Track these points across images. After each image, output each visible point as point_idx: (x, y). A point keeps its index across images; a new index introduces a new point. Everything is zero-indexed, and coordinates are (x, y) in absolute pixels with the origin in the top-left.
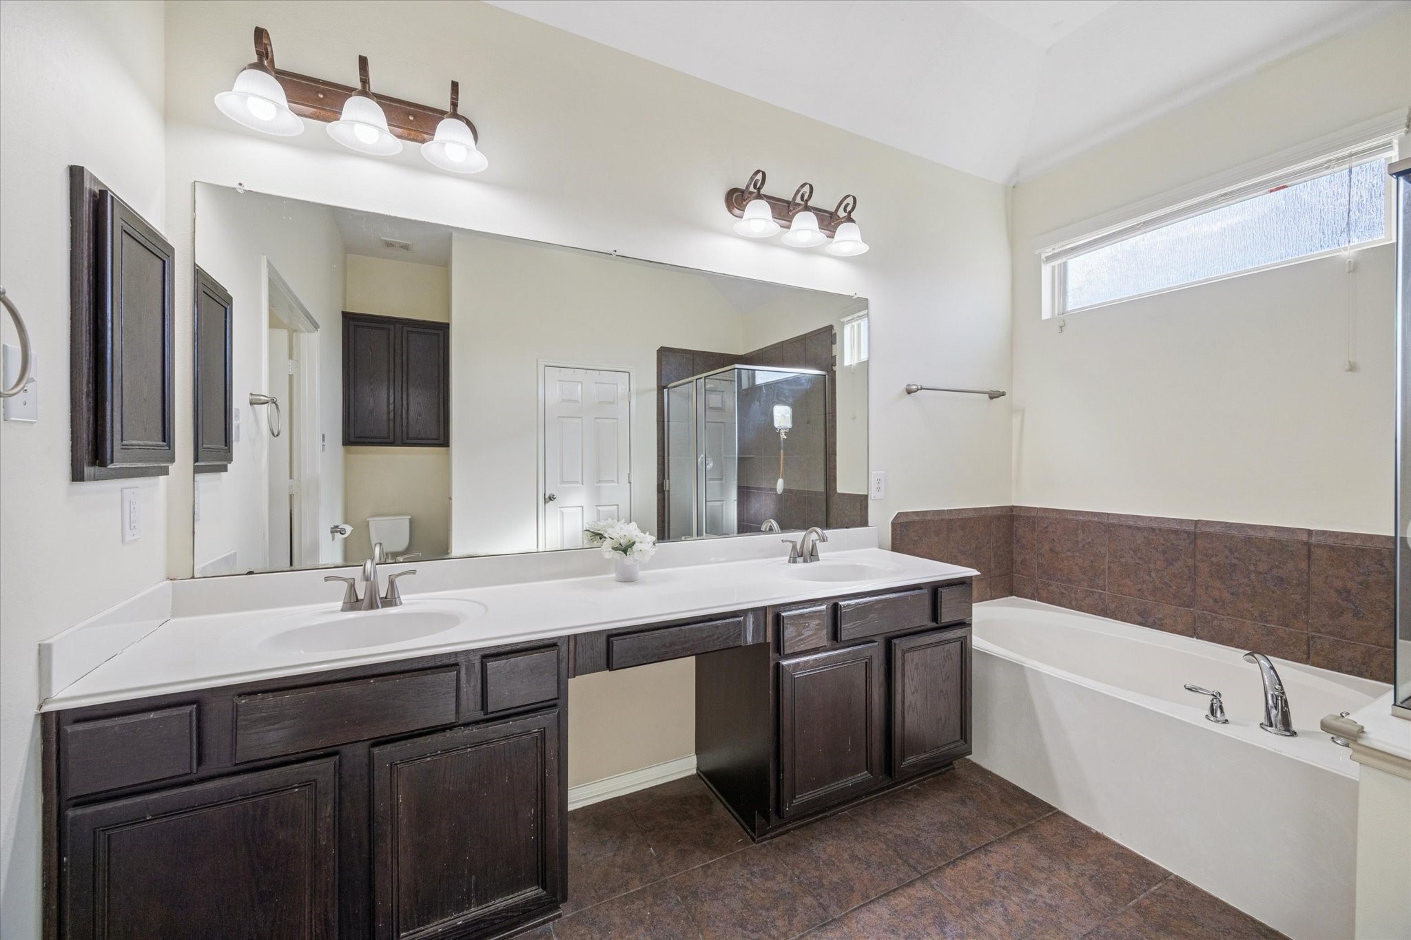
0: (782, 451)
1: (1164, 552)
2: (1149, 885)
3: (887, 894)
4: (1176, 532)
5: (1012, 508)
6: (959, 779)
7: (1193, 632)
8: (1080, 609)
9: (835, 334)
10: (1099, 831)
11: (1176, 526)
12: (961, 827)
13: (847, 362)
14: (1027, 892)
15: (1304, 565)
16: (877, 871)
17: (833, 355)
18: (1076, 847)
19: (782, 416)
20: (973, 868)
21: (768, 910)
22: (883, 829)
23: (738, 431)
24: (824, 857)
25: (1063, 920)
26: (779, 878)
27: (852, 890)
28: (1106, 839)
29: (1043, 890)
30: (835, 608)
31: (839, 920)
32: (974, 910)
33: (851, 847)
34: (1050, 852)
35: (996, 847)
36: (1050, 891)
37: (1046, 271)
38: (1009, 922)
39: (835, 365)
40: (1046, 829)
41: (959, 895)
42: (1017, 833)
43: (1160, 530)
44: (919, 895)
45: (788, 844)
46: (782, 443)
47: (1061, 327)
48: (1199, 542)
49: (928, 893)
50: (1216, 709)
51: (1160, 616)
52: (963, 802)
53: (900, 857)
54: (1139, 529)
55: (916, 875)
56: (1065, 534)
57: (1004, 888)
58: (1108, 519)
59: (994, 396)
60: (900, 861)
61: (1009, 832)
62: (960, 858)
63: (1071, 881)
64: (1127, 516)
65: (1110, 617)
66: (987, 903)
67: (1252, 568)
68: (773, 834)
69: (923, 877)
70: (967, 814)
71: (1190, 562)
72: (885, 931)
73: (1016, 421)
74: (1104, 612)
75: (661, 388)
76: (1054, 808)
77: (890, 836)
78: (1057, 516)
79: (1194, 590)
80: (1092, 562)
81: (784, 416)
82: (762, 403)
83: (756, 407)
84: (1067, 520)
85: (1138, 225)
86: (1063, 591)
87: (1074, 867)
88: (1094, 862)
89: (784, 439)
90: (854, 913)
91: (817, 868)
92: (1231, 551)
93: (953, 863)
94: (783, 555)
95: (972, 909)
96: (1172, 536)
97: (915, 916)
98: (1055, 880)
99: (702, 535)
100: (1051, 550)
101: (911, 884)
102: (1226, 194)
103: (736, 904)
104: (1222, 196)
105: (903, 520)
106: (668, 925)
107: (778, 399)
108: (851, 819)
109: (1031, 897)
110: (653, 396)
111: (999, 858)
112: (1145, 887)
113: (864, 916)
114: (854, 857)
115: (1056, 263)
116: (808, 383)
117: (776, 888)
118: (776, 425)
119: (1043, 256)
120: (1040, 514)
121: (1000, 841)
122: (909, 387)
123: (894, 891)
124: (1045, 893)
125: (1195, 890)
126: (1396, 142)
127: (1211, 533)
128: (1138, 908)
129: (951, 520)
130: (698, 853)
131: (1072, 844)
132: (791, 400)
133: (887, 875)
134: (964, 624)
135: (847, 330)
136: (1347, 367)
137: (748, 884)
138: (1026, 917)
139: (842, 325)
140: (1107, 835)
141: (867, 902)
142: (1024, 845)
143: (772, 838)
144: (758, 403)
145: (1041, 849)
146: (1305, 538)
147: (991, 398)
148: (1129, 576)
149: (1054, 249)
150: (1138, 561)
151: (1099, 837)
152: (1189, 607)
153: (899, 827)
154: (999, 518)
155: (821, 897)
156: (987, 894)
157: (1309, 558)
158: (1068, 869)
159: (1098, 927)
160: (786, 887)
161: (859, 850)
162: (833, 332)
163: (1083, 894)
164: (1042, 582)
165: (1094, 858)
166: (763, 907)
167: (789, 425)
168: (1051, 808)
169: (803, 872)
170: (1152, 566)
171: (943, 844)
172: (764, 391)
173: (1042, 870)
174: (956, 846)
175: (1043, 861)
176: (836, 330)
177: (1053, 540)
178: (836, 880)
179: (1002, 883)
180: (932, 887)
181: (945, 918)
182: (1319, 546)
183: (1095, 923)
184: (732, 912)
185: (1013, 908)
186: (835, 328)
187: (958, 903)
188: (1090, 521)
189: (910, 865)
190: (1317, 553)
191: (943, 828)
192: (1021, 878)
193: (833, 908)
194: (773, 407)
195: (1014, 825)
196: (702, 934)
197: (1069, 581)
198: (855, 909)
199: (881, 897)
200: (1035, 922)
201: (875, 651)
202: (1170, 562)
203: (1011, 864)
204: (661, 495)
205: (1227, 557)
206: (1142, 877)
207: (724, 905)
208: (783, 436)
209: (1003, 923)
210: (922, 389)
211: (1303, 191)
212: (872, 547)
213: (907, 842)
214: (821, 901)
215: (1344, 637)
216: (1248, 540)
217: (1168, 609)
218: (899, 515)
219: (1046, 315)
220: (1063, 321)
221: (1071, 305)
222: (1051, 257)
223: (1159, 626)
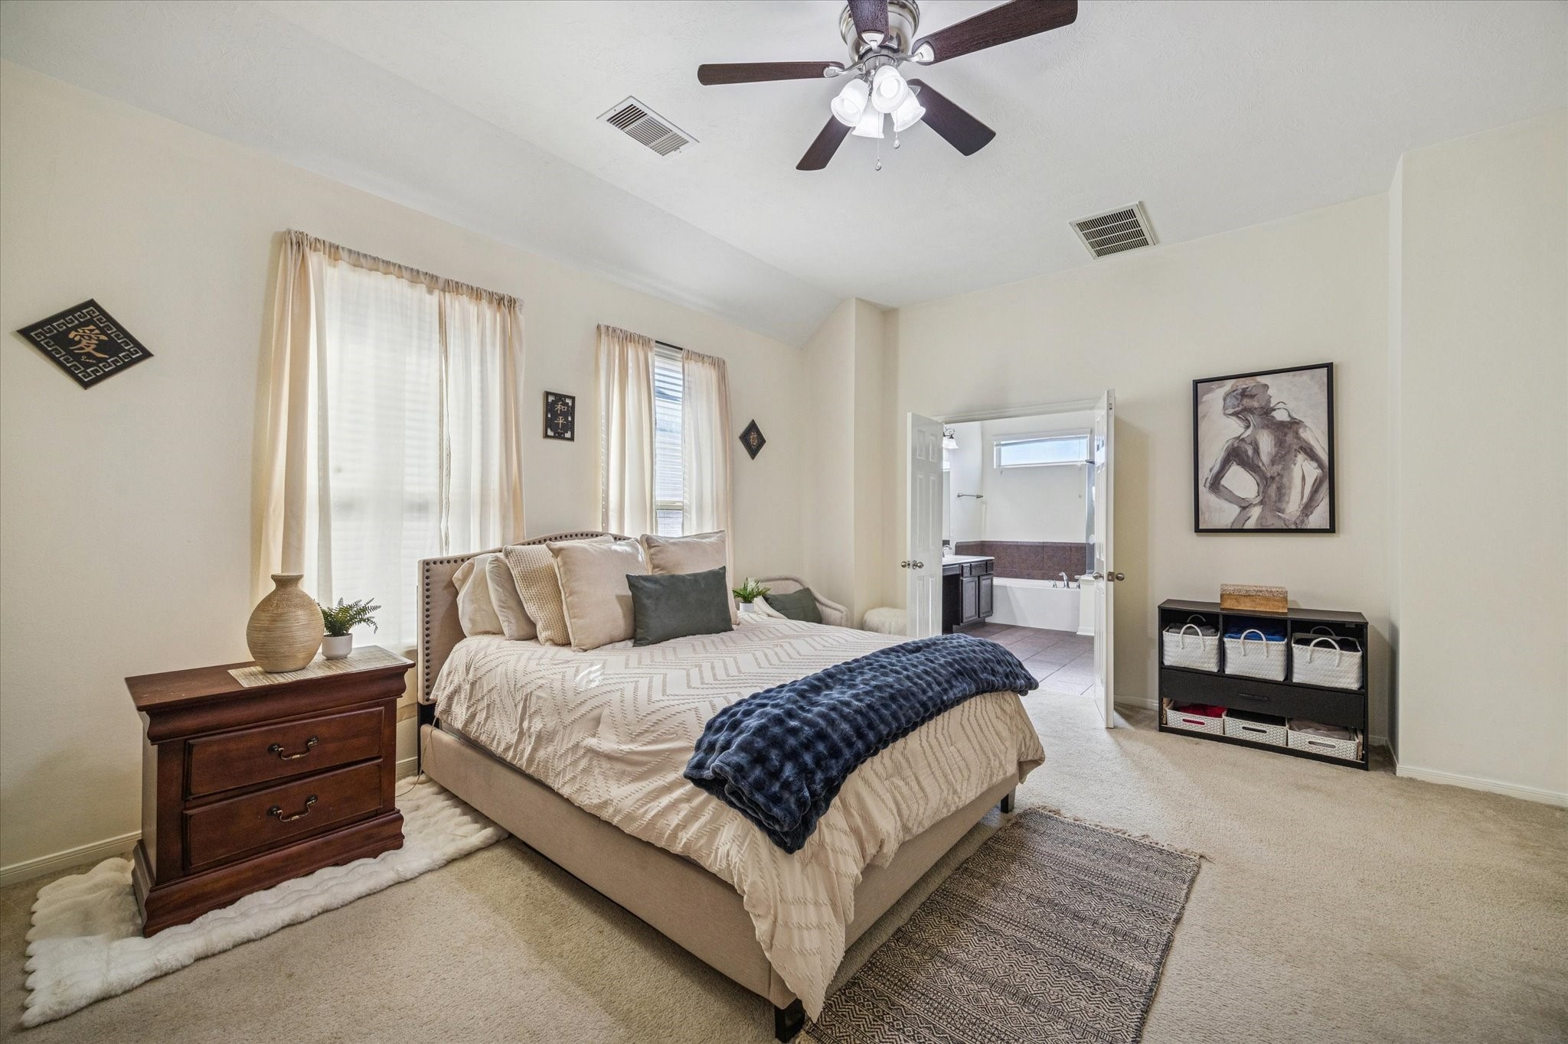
1: (1035, 553)
4: (1038, 546)
5: (982, 541)
7: (1043, 578)
11: (1038, 544)
15: (1069, 553)
28: (1030, 627)
37: (995, 449)
43: (1034, 546)
47: (1001, 472)
48: (1045, 549)
50: (1055, 586)
51: (1034, 575)
54: (1028, 546)
58: (1018, 543)
59: (979, 497)
64: (1024, 542)
65: (1019, 578)
67: (1058, 555)
71: (1043, 555)
73: (984, 506)
74: (1016, 576)
76: (1015, 625)
78: (1000, 544)
79: (1043, 565)
80: (1013, 559)
84: (1004, 545)
86: (1002, 571)
92: (1053, 551)
96: (1038, 548)
105: (958, 546)
115: (998, 447)
119: (995, 443)
120: (994, 543)
122: (958, 494)
127: (1047, 545)
134: (991, 574)
146: (1070, 545)
147: (977, 498)
148: (1025, 563)
149: (997, 442)
150: (1028, 557)
151: (1028, 627)
152: (1042, 570)
154: (980, 545)
157: (1071, 551)
170: (1032, 558)
177: (999, 553)
182: (1073, 547)
188: (1011, 545)
190: (1074, 549)
197: (1004, 567)
201: (976, 579)
202: (1036, 556)
205: (1052, 553)
210: (964, 495)
216: (1057, 547)
217: (1036, 572)
218: (957, 543)
219: (995, 467)
220: (1002, 470)
221: (1003, 463)
222: (997, 445)
223: (1033, 578)
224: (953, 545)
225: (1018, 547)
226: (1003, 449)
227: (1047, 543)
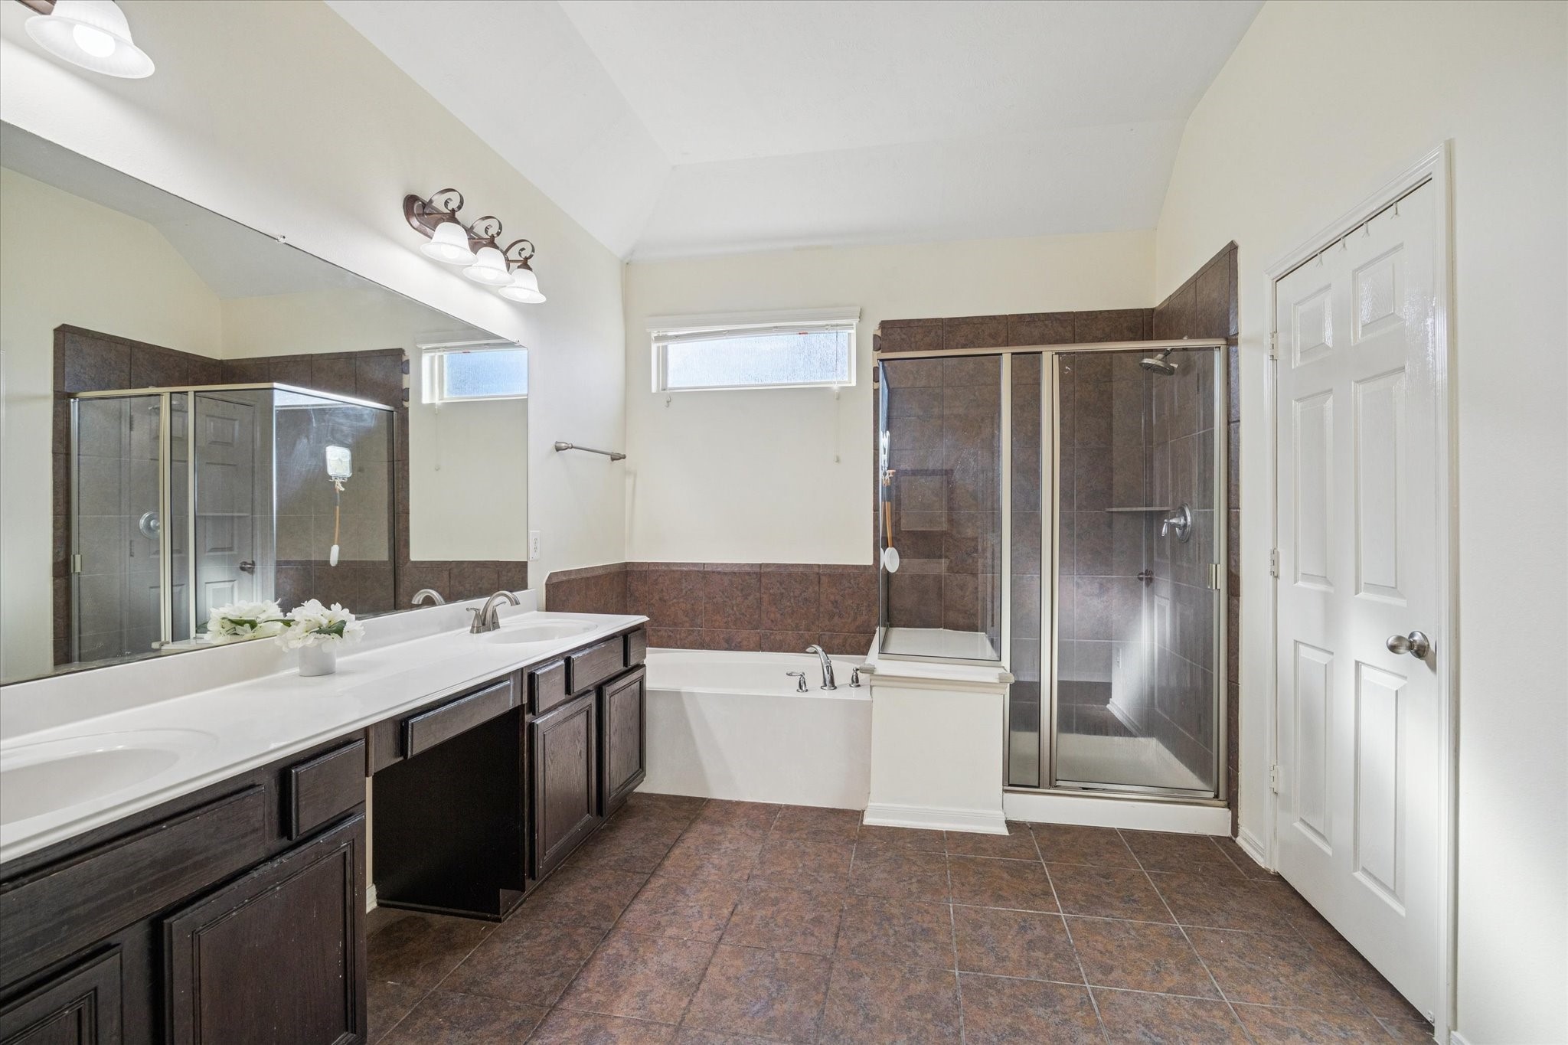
0: (338, 507)
1: (742, 590)
2: (775, 815)
3: (636, 896)
4: (749, 574)
5: (626, 564)
6: (635, 806)
7: (759, 648)
8: (684, 647)
9: (408, 361)
10: (737, 800)
11: (748, 569)
12: (656, 835)
13: (426, 399)
14: (719, 850)
15: (817, 589)
16: (619, 888)
17: (405, 386)
18: (730, 814)
19: (338, 461)
20: (680, 853)
21: (553, 954)
22: (603, 862)
23: (277, 478)
24: (571, 900)
25: (745, 853)
26: (545, 931)
27: (609, 907)
28: (743, 802)
29: (727, 844)
30: (568, 661)
31: (614, 928)
32: (696, 875)
33: (587, 885)
34: (719, 823)
35: (687, 835)
36: (730, 843)
37: (654, 347)
38: (719, 869)
39: (407, 400)
40: (707, 813)
41: (682, 872)
42: (692, 822)
43: (740, 573)
44: (657, 885)
45: (532, 908)
46: (338, 496)
47: (668, 402)
48: (764, 580)
49: (662, 881)
50: (801, 685)
51: (740, 640)
52: (647, 819)
53: (629, 871)
54: (725, 574)
55: (646, 877)
56: (672, 584)
57: (705, 854)
58: (704, 568)
59: (615, 458)
60: (630, 874)
61: (688, 823)
62: (669, 852)
63: (738, 832)
64: (717, 564)
65: (707, 649)
66: (701, 867)
67: (792, 594)
68: (514, 907)
69: (653, 874)
70: (655, 826)
71: (758, 594)
72: (650, 915)
73: (629, 481)
74: (702, 645)
75: (62, 398)
76: (705, 799)
77: (612, 863)
78: (666, 569)
79: (760, 616)
80: (693, 605)
81: (341, 461)
82: (312, 441)
83: (303, 445)
84: (673, 571)
85: (725, 331)
86: (670, 633)
87: (735, 825)
88: (743, 817)
89: (340, 491)
90: (622, 918)
91: (571, 910)
92: (781, 584)
93: (666, 856)
94: (462, 626)
95: (694, 875)
96: (747, 577)
97: (663, 897)
98: (730, 836)
99: (187, 637)
100: (660, 599)
101: (647, 882)
102: (776, 327)
103: (521, 966)
104: (775, 327)
105: (554, 580)
106: (470, 1013)
107: (334, 438)
108: (572, 868)
109: (723, 851)
110: (47, 408)
111: (692, 840)
112: (774, 817)
113: (630, 916)
114: (595, 889)
115: (661, 344)
116: (372, 419)
117: (548, 938)
118: (330, 472)
119: (654, 334)
120: (651, 568)
121: (686, 831)
122: (557, 445)
123: (639, 892)
124: (729, 845)
125: (795, 807)
126: (854, 324)
127: (769, 572)
128: (776, 828)
129: (588, 578)
130: (448, 958)
131: (727, 813)
132: (350, 440)
133: (628, 886)
134: (640, 666)
135: (426, 359)
136: (836, 460)
137: (521, 949)
138: (726, 862)
139: (420, 352)
140: (742, 800)
141: (626, 909)
142: (702, 826)
143: (514, 911)
144: (305, 441)
145: (713, 824)
146: (816, 570)
147: (613, 459)
148: (719, 613)
149: (659, 332)
150: (725, 599)
151: (738, 803)
152: (757, 629)
153: (614, 855)
154: (618, 574)
155: (589, 924)
156: (698, 863)
157: (819, 583)
158: (732, 826)
159: (763, 846)
160: (556, 933)
161: (594, 882)
162: (404, 359)
163: (747, 835)
164: (653, 630)
165: (742, 815)
166: (548, 955)
167: (348, 474)
168: (703, 800)
169: (561, 917)
170: (734, 602)
171: (652, 850)
172: (314, 425)
173: (720, 834)
174: (661, 847)
175: (718, 830)
176: (409, 355)
177: (662, 590)
178: (593, 908)
179: (702, 852)
180: (662, 876)
181: (682, 888)
182: (825, 575)
183: (761, 846)
184: (523, 972)
185: (716, 862)
186: (406, 353)
187: (684, 876)
188: (690, 571)
189: (638, 873)
190: (824, 579)
191: (645, 841)
192: (711, 844)
193: (604, 925)
194: (325, 449)
195: (688, 818)
196: (509, 999)
197: (675, 624)
198: (620, 916)
199: (633, 900)
200: (732, 861)
201: (591, 700)
202: (746, 597)
203: (701, 841)
204: (61, 581)
205: (778, 589)
206: (770, 813)
207: (511, 973)
208: (340, 488)
209: (717, 872)
210: (572, 447)
211: (816, 339)
212: (532, 610)
213: (626, 861)
214: (591, 925)
215: (835, 631)
216: (790, 575)
217: (744, 633)
218: (552, 576)
219: (654, 389)
220: (670, 397)
221: (671, 383)
222: (658, 339)
223: (739, 648)
224: (537, 580)
225: (703, 575)
226: (673, 348)
227: (768, 565)
